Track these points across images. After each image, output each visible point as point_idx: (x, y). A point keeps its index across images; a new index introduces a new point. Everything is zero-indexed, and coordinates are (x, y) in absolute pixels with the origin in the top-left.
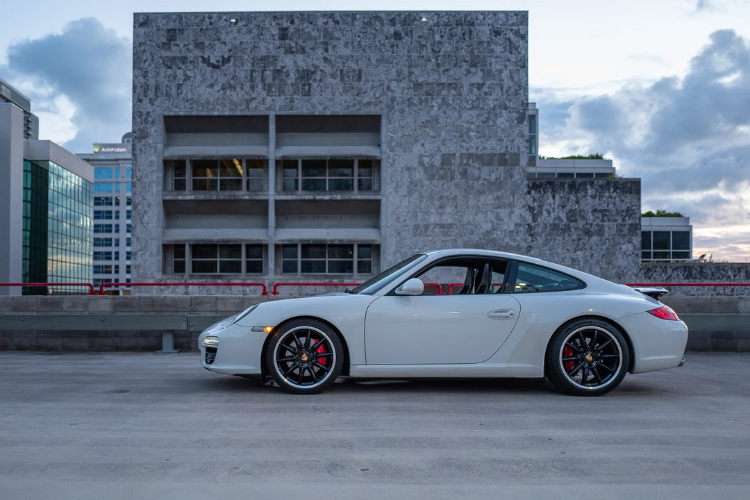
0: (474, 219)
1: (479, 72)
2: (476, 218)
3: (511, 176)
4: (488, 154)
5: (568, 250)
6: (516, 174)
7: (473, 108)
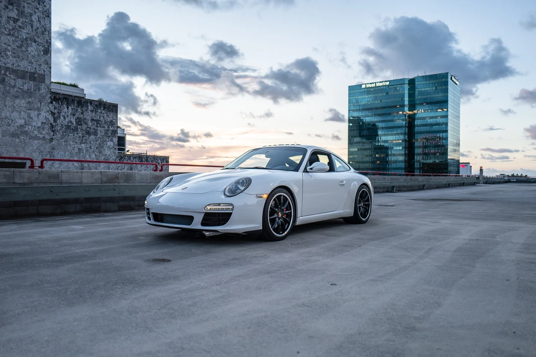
0: (10, 115)
1: (15, 10)
2: (12, 115)
3: (39, 89)
4: (22, 71)
5: (76, 142)
6: (42, 89)
7: (9, 34)
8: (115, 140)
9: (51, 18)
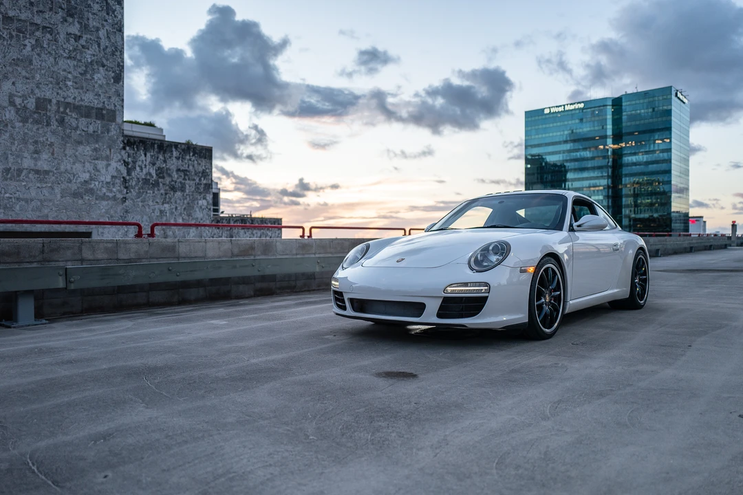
0: (72, 168)
1: (76, 23)
2: (74, 167)
3: (108, 131)
4: (86, 106)
5: (157, 202)
6: (112, 130)
7: (69, 58)
8: (210, 197)
9: (123, 33)
